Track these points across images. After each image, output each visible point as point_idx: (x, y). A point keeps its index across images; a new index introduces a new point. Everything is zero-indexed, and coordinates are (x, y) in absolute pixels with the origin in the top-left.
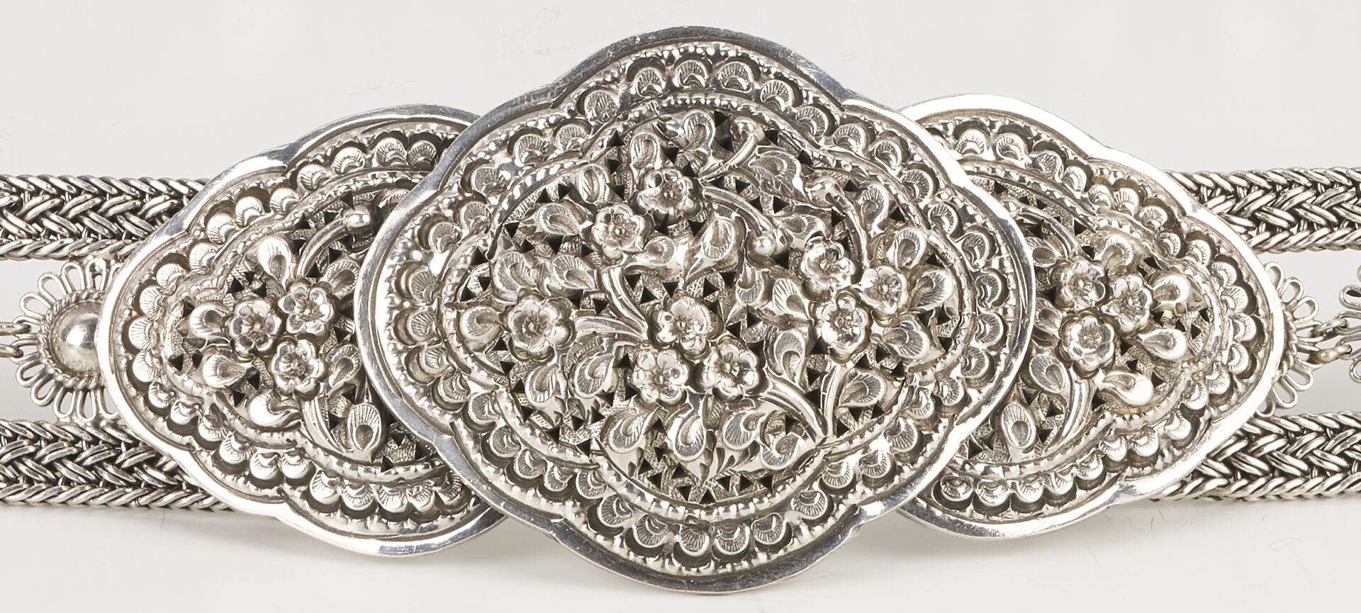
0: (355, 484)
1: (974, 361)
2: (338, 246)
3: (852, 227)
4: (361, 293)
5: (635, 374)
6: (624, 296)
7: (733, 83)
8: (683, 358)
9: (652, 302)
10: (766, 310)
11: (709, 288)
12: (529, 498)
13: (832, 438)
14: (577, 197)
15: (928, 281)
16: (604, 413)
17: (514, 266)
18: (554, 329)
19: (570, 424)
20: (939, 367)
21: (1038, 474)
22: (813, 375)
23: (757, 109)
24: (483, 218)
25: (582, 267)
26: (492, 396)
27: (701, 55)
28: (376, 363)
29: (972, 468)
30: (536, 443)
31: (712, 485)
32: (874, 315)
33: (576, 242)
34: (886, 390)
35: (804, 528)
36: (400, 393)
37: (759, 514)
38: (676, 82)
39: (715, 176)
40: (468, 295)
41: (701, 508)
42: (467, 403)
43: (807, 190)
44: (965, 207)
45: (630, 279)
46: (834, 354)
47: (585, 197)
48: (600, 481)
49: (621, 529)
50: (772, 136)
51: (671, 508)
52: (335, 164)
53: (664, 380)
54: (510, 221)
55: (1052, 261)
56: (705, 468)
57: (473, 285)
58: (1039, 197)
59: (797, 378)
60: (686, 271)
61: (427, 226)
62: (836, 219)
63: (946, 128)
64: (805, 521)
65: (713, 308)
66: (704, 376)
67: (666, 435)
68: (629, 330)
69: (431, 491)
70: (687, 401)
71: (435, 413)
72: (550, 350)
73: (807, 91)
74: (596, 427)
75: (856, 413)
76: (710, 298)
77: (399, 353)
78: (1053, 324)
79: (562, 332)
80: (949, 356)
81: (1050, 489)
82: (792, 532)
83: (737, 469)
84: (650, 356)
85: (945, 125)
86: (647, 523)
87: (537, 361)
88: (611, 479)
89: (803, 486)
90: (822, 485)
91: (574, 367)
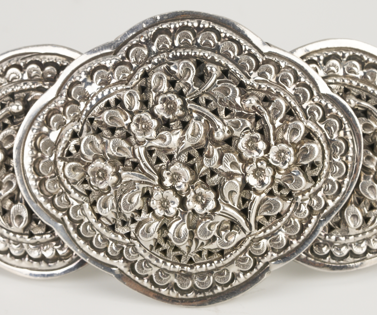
0: (16, 243)
1: (330, 186)
2: (7, 121)
3: (266, 123)
4: (17, 148)
5: (152, 202)
6: (146, 162)
7: (207, 44)
8: (176, 193)
9: (161, 165)
10: (219, 169)
11: (190, 157)
12: (101, 257)
13: (254, 231)
14: (123, 107)
15: (305, 149)
16: (137, 220)
17: (92, 143)
18: (110, 177)
19: (120, 223)
20: (312, 191)
21: (364, 240)
22: (244, 200)
23: (218, 58)
24: (77, 113)
25: (125, 145)
26: (81, 206)
27: (190, 27)
28: (24, 185)
29: (329, 238)
30: (104, 231)
31: (193, 254)
32: (276, 169)
33: (123, 130)
34: (283, 205)
35: (241, 275)
36: (36, 201)
37: (217, 269)
38: (177, 43)
39: (194, 97)
40: (69, 154)
41: (188, 266)
42: (69, 209)
43: (242, 103)
44: (326, 105)
45: (150, 152)
46: (255, 190)
47: (127, 107)
48: (136, 251)
49: (147, 276)
50: (225, 72)
51: (172, 266)
52: (7, 76)
53: (167, 204)
54: (90, 116)
55: (372, 130)
56: (189, 248)
57: (71, 148)
58: (367, 94)
59: (236, 204)
60: (178, 149)
61: (50, 114)
62: (258, 118)
63: (319, 60)
64: (241, 271)
65: (192, 167)
66: (187, 203)
67: (168, 232)
68: (148, 179)
69: (53, 248)
70: (179, 215)
71: (54, 212)
72: (109, 188)
73: (245, 46)
74: (133, 226)
75: (267, 218)
76: (191, 162)
77: (36, 180)
78: (372, 163)
79: (115, 179)
80: (317, 185)
81: (370, 246)
82: (234, 277)
83: (205, 247)
84: (160, 193)
85: (318, 57)
86: (160, 273)
87: (102, 192)
88: (141, 252)
89: (241, 254)
90: (250, 254)
91: (121, 196)
